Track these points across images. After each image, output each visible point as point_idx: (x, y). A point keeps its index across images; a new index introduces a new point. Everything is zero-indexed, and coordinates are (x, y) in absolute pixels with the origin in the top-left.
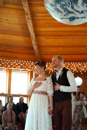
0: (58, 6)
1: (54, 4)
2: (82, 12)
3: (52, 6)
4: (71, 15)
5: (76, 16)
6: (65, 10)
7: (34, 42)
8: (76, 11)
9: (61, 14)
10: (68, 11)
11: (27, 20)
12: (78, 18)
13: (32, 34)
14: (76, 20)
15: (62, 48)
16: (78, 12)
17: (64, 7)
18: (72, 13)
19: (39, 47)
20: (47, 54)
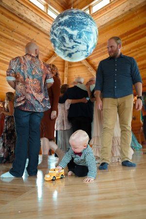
2: (73, 47)
4: (67, 53)
5: (70, 52)
6: (61, 49)
8: (68, 48)
10: (63, 50)
12: (73, 53)
14: (73, 55)
16: (70, 48)
18: (66, 50)
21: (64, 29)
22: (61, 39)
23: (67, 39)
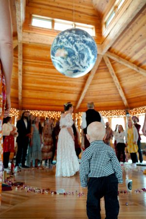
0: (69, 60)
1: (65, 57)
2: (84, 67)
3: (63, 58)
4: (76, 68)
5: (79, 70)
6: (74, 63)
7: (20, 94)
8: (81, 65)
9: (69, 66)
10: (76, 64)
11: (19, 75)
13: (20, 87)
14: (78, 73)
15: (39, 100)
16: (82, 66)
17: (74, 61)
18: (78, 66)
19: (23, 98)
20: (27, 104)
21: (87, 49)
22: (80, 55)
23: (86, 59)
